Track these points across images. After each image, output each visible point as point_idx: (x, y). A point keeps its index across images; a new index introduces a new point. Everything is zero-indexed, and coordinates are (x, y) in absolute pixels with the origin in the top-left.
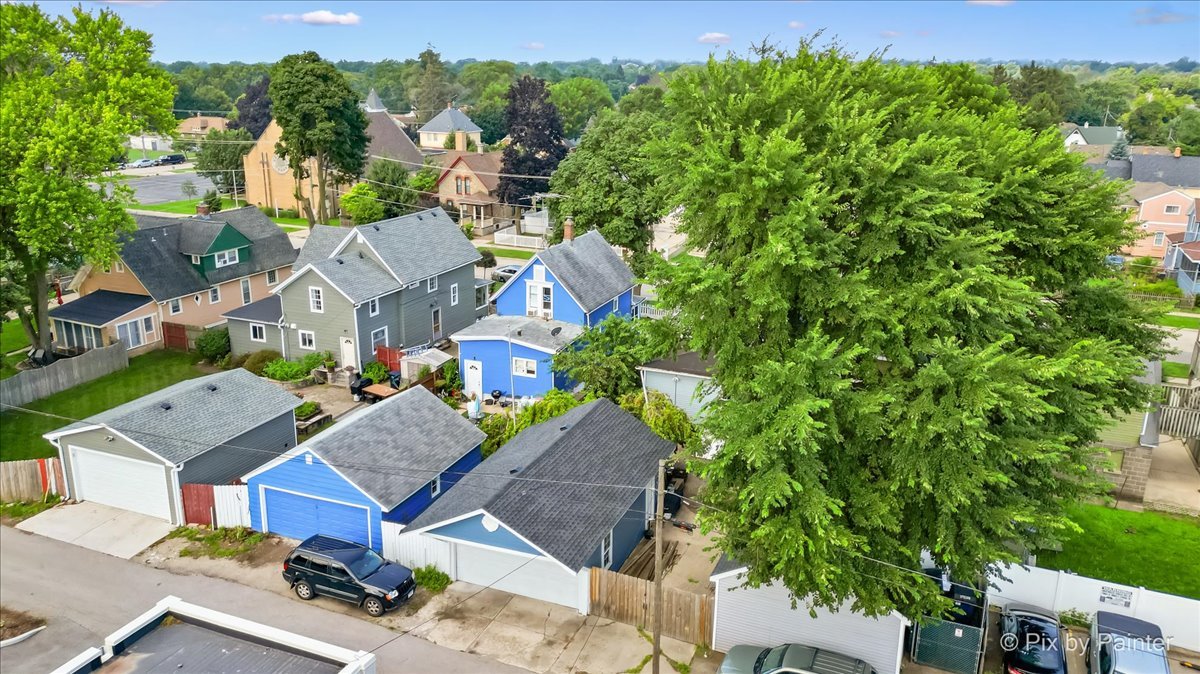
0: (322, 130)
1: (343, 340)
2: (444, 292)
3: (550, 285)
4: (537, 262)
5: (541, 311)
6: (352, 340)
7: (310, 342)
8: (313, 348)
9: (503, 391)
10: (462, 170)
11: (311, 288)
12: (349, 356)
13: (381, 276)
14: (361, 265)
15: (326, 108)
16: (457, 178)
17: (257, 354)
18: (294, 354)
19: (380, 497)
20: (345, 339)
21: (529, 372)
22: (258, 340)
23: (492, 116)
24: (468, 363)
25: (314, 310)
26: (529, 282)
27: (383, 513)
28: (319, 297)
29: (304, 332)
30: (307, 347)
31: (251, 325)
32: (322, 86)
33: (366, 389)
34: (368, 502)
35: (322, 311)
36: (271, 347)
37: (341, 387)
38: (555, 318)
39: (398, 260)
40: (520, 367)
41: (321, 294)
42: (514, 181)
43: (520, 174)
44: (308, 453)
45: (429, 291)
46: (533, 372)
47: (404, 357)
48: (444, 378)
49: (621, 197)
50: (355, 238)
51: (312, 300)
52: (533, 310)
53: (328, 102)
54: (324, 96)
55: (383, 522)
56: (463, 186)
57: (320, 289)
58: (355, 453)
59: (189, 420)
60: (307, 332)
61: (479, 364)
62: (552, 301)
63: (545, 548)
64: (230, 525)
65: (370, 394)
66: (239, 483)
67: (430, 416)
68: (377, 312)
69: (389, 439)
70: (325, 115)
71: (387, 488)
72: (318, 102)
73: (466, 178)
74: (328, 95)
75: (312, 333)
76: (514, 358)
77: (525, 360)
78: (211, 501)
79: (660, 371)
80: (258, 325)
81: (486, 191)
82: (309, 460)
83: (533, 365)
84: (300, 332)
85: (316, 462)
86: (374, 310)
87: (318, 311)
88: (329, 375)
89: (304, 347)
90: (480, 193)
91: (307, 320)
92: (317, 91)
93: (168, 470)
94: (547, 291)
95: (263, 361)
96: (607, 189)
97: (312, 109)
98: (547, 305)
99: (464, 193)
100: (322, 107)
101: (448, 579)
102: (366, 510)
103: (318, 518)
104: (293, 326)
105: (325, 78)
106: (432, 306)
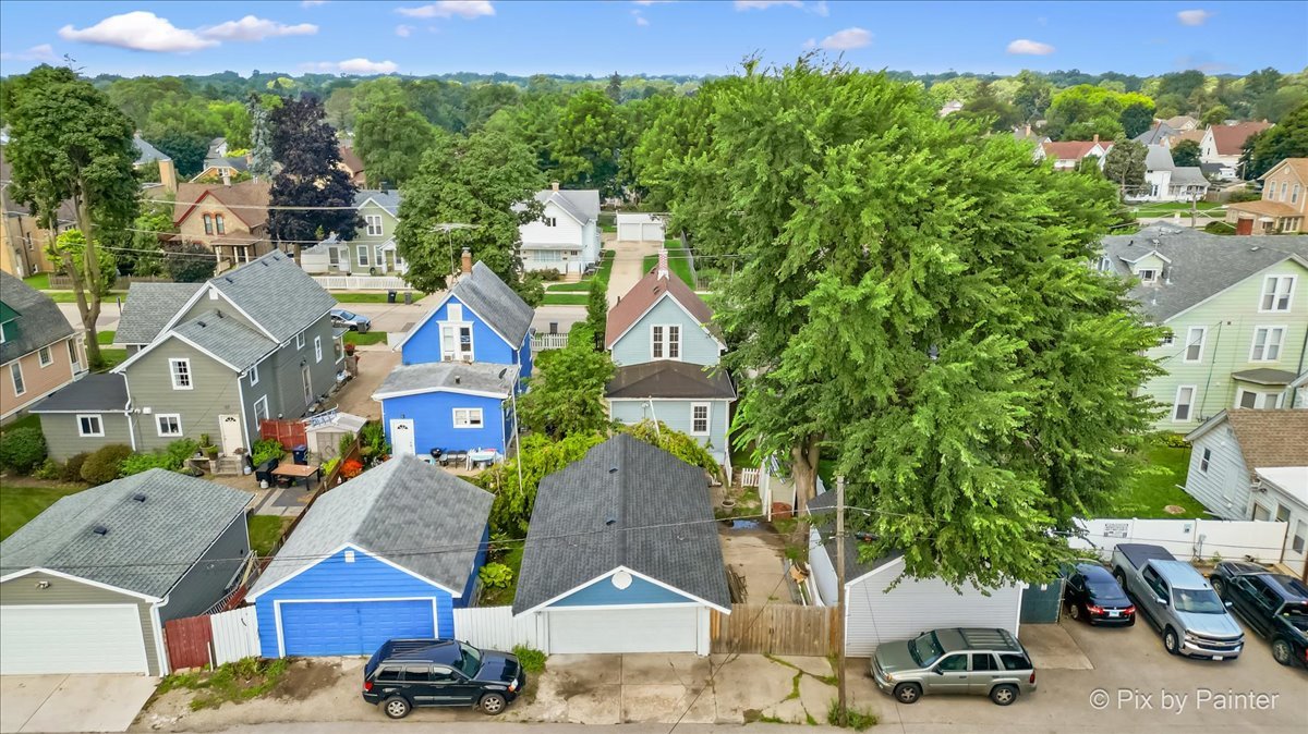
0: (103, 166)
1: (222, 418)
2: (310, 348)
3: (469, 325)
4: (452, 300)
5: (459, 355)
6: (236, 417)
7: (174, 427)
8: (180, 433)
9: (443, 447)
10: (211, 205)
11: (171, 360)
12: (233, 436)
13: (252, 336)
14: (222, 324)
15: (102, 138)
16: (205, 215)
17: (100, 453)
18: (149, 444)
19: (447, 583)
20: (226, 417)
21: (473, 422)
22: (92, 435)
23: (178, 141)
24: (394, 423)
25: (176, 386)
26: (442, 324)
27: (454, 599)
28: (185, 370)
29: (163, 416)
30: (170, 434)
31: (79, 418)
32: (91, 112)
33: (275, 471)
34: (432, 590)
35: (190, 387)
36: (116, 440)
37: (230, 476)
38: (477, 360)
39: (266, 316)
40: (462, 418)
41: (188, 367)
42: (293, 213)
43: (300, 206)
44: (349, 549)
45: (299, 348)
46: (478, 422)
47: (308, 428)
48: (370, 444)
49: (491, 225)
50: (206, 293)
51: (174, 374)
52: (450, 354)
53: (104, 131)
54: (96, 123)
55: (455, 610)
56: (214, 225)
57: (187, 360)
58: (396, 539)
59: (140, 543)
60: (167, 416)
61: (410, 423)
62: (472, 343)
63: (693, 592)
64: (234, 658)
65: (282, 476)
66: (243, 604)
67: (435, 485)
68: (257, 380)
69: (415, 517)
70: (102, 146)
71: (447, 571)
72: (89, 131)
73: (217, 215)
74: (103, 121)
75: (177, 416)
76: (454, 410)
77: (468, 410)
78: (208, 635)
79: (630, 399)
80: (89, 417)
81: (245, 228)
82: (350, 558)
83: (478, 413)
84: (158, 417)
85: (358, 556)
86: (254, 379)
87: (185, 388)
88: (212, 464)
89: (165, 435)
90: (238, 231)
91: (167, 400)
92: (86, 117)
93: (144, 608)
94: (465, 332)
95: (113, 459)
96: (475, 216)
97: (83, 140)
98: (465, 347)
99: (215, 233)
100: (96, 136)
101: (543, 655)
102: (431, 601)
103: (360, 624)
104: (147, 410)
105: (92, 101)
106: (302, 365)
